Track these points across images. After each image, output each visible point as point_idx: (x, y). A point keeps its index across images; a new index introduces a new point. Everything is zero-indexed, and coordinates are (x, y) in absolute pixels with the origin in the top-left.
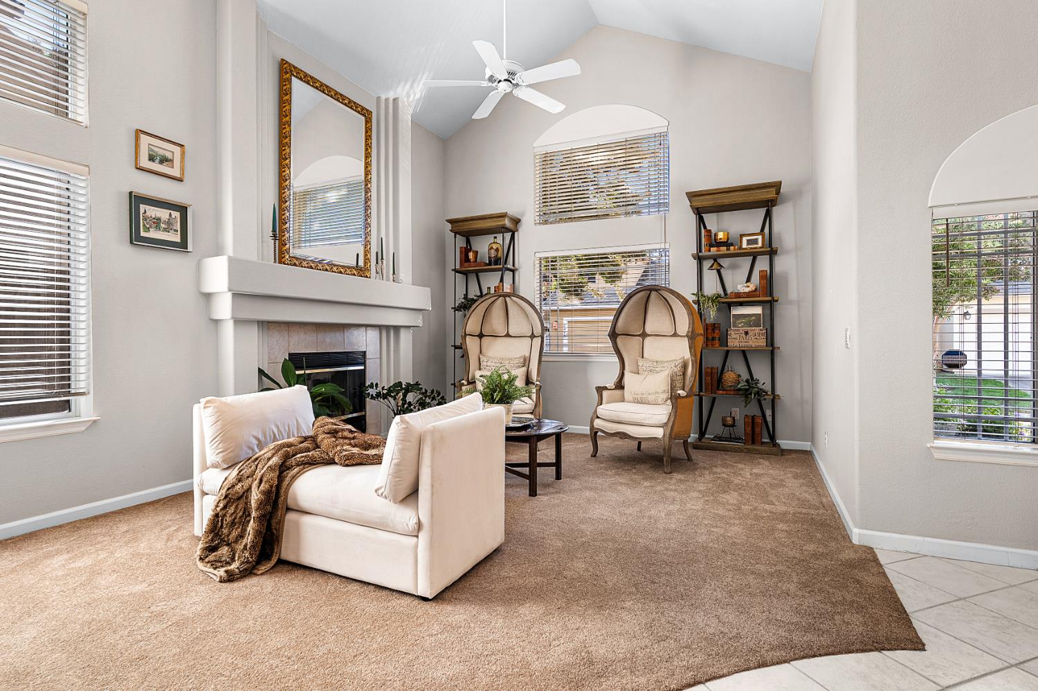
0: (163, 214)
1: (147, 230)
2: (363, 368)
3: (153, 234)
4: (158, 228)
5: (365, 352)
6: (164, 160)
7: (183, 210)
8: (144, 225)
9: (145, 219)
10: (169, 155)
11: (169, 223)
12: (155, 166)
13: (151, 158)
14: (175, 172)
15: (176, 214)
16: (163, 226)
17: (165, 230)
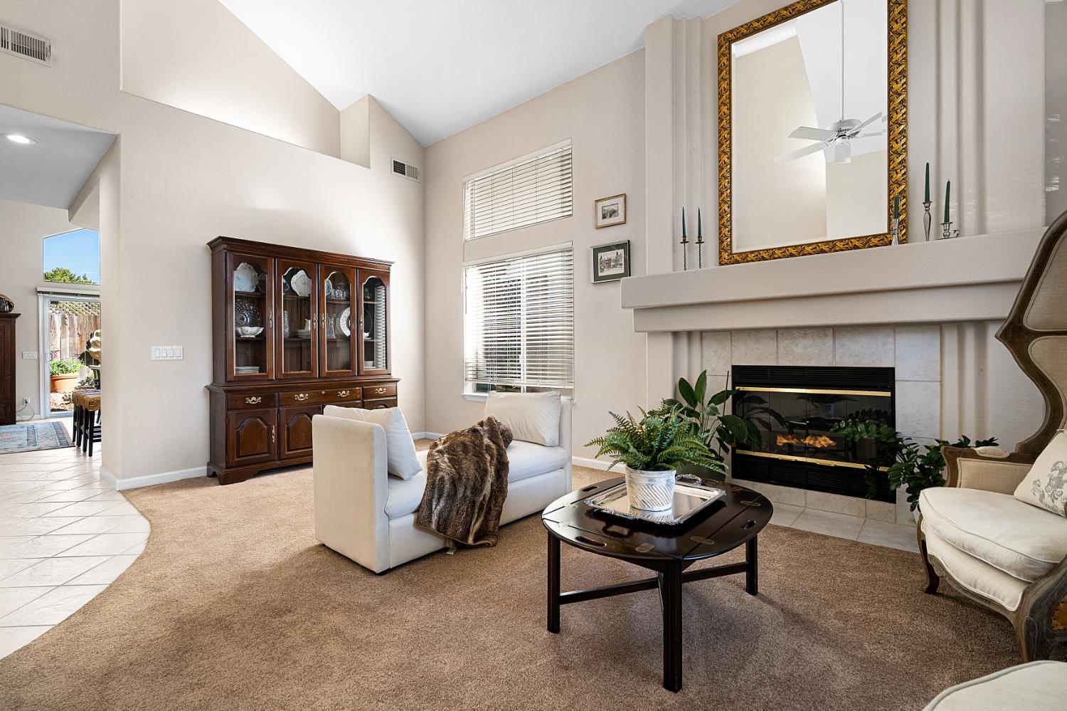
0: (611, 255)
1: (602, 270)
2: (888, 394)
3: (607, 272)
4: (609, 267)
5: (893, 369)
6: (613, 213)
7: (626, 246)
8: (601, 268)
9: (601, 263)
10: (614, 208)
11: (616, 260)
12: (608, 221)
13: (604, 217)
14: (620, 218)
15: (621, 252)
16: (612, 264)
17: (614, 266)
